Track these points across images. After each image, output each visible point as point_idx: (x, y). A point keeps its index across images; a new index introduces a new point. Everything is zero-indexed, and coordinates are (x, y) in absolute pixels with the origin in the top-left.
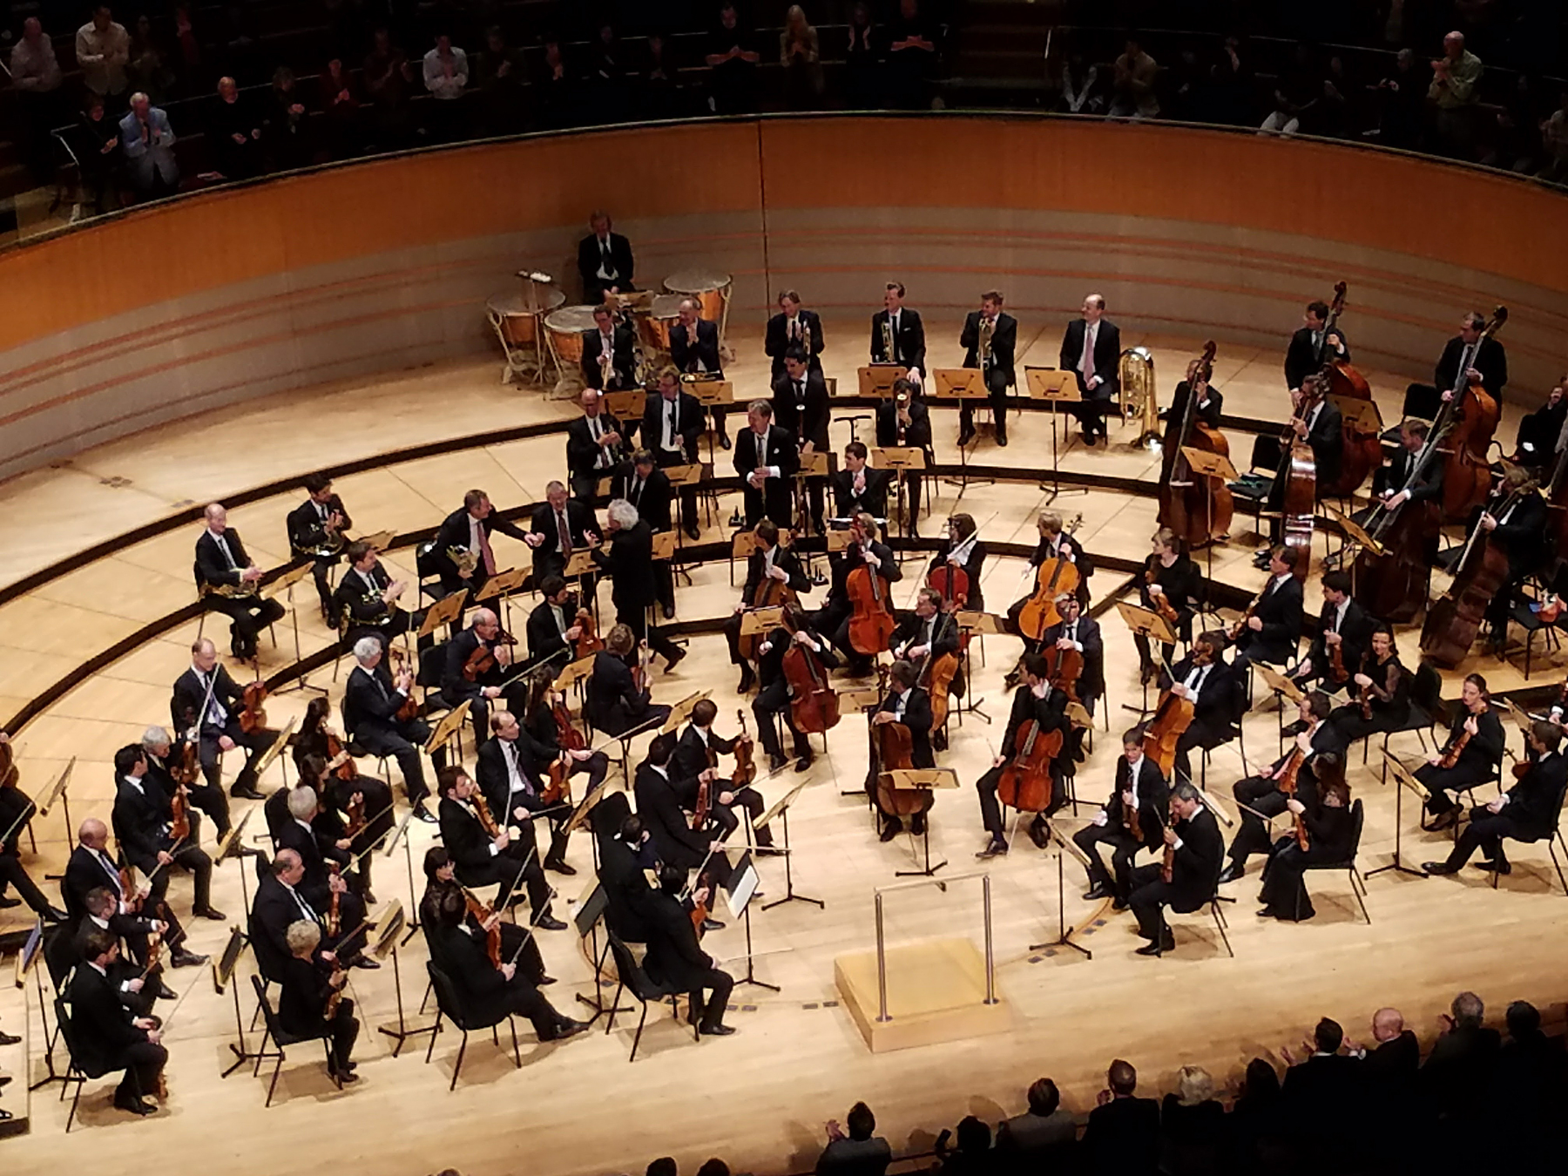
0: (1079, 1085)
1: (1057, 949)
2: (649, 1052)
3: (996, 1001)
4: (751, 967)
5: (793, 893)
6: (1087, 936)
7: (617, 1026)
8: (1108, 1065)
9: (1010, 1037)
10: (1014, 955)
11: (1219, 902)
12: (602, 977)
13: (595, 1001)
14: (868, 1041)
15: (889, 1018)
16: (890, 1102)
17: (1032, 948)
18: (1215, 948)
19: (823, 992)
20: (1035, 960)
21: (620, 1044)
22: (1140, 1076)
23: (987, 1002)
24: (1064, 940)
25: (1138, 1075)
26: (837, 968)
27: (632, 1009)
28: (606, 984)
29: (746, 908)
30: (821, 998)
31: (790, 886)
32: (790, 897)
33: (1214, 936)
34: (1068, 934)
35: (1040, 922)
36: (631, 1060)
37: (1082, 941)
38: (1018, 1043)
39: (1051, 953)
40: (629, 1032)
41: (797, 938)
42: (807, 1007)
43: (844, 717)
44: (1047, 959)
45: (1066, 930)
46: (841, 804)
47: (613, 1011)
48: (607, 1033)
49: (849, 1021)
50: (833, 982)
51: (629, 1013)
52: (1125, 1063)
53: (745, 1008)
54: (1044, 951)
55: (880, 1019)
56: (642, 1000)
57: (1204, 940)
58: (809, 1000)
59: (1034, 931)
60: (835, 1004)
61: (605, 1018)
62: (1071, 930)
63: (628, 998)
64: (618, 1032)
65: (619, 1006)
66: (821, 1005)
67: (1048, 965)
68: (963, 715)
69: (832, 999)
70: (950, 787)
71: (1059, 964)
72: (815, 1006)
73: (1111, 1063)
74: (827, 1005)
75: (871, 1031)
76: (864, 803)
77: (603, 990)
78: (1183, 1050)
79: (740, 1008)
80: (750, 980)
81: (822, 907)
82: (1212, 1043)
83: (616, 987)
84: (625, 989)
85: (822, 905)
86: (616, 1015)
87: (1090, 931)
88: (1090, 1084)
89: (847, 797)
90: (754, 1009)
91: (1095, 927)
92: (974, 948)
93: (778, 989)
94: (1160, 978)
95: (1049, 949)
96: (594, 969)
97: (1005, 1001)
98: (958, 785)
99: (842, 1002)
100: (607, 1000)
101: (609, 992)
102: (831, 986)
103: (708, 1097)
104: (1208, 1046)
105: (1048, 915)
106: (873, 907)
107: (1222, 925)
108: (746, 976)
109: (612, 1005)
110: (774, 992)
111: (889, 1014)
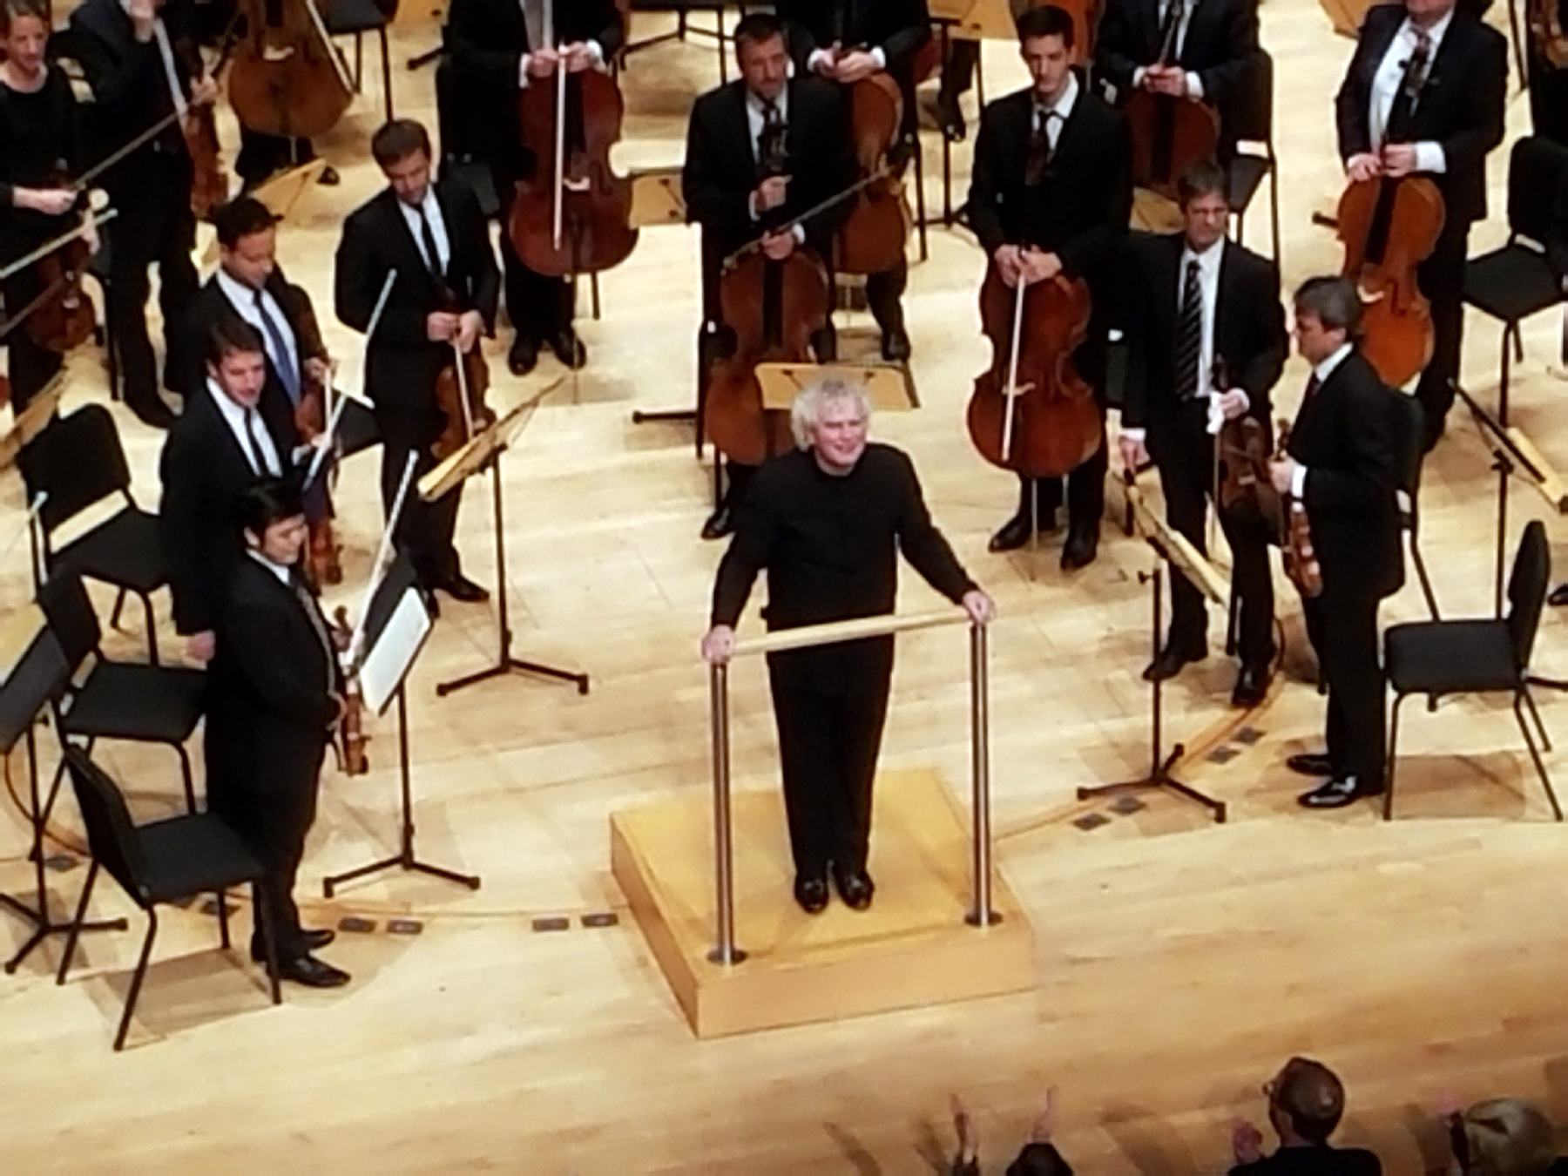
0: (1198, 1118)
1: (1144, 797)
2: (161, 1030)
3: (994, 919)
4: (408, 831)
5: (514, 652)
6: (1216, 767)
7: (84, 964)
8: (1275, 1067)
9: (1027, 1004)
10: (1039, 810)
11: (1533, 691)
12: (48, 850)
13: (33, 904)
14: (687, 1004)
15: (738, 957)
16: (738, 1152)
17: (1083, 794)
18: (1520, 798)
19: (585, 895)
20: (1088, 823)
21: (92, 1009)
22: (1357, 1098)
23: (974, 920)
24: (1160, 776)
25: (1349, 1093)
26: (616, 834)
27: (121, 925)
28: (62, 864)
29: (399, 689)
30: (574, 905)
31: (506, 637)
32: (507, 664)
33: (1517, 769)
34: (1172, 760)
35: (1104, 733)
36: (118, 1045)
37: (1204, 779)
38: (1046, 1018)
39: (1128, 808)
40: (110, 978)
41: (523, 762)
42: (542, 926)
43: (644, 232)
44: (1119, 821)
45: (1166, 751)
46: (630, 443)
47: (75, 929)
48: (61, 981)
49: (643, 962)
50: (608, 867)
51: (115, 934)
52: (1318, 1066)
53: (392, 928)
54: (1112, 801)
55: (716, 957)
56: (146, 904)
57: (1495, 779)
58: (550, 911)
59: (1089, 755)
60: (611, 920)
61: (55, 945)
62: (1179, 750)
63: (111, 900)
64: (86, 978)
65: (88, 918)
66: (576, 923)
67: (1122, 835)
68: (931, 233)
69: (603, 908)
70: (900, 408)
71: (1147, 832)
72: (563, 924)
73: (1282, 1063)
74: (589, 922)
75: (695, 985)
76: (686, 442)
77: (53, 879)
78: (1439, 1039)
79: (382, 926)
80: (406, 860)
81: (584, 690)
82: (1506, 1022)
83: (82, 872)
84: (104, 877)
85: (582, 682)
86: (85, 939)
87: (1222, 756)
88: (1222, 1113)
89: (647, 426)
90: (416, 928)
91: (1234, 746)
92: (945, 794)
93: (473, 883)
94: (1386, 869)
95: (1125, 796)
96: (30, 827)
97: (1017, 915)
98: (915, 403)
99: (626, 917)
100: (59, 902)
101: (64, 884)
102: (603, 874)
103: (302, 1137)
104: (1500, 1028)
105: (1125, 715)
106: (706, 691)
107: (1539, 744)
108: (397, 850)
109: (72, 914)
110: (461, 889)
111: (738, 946)
